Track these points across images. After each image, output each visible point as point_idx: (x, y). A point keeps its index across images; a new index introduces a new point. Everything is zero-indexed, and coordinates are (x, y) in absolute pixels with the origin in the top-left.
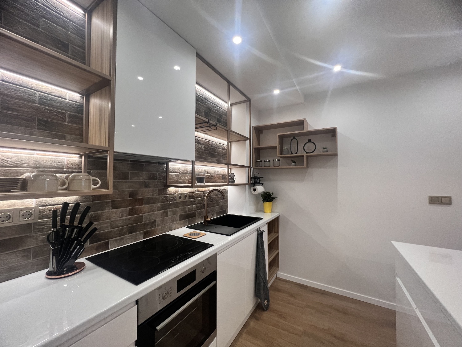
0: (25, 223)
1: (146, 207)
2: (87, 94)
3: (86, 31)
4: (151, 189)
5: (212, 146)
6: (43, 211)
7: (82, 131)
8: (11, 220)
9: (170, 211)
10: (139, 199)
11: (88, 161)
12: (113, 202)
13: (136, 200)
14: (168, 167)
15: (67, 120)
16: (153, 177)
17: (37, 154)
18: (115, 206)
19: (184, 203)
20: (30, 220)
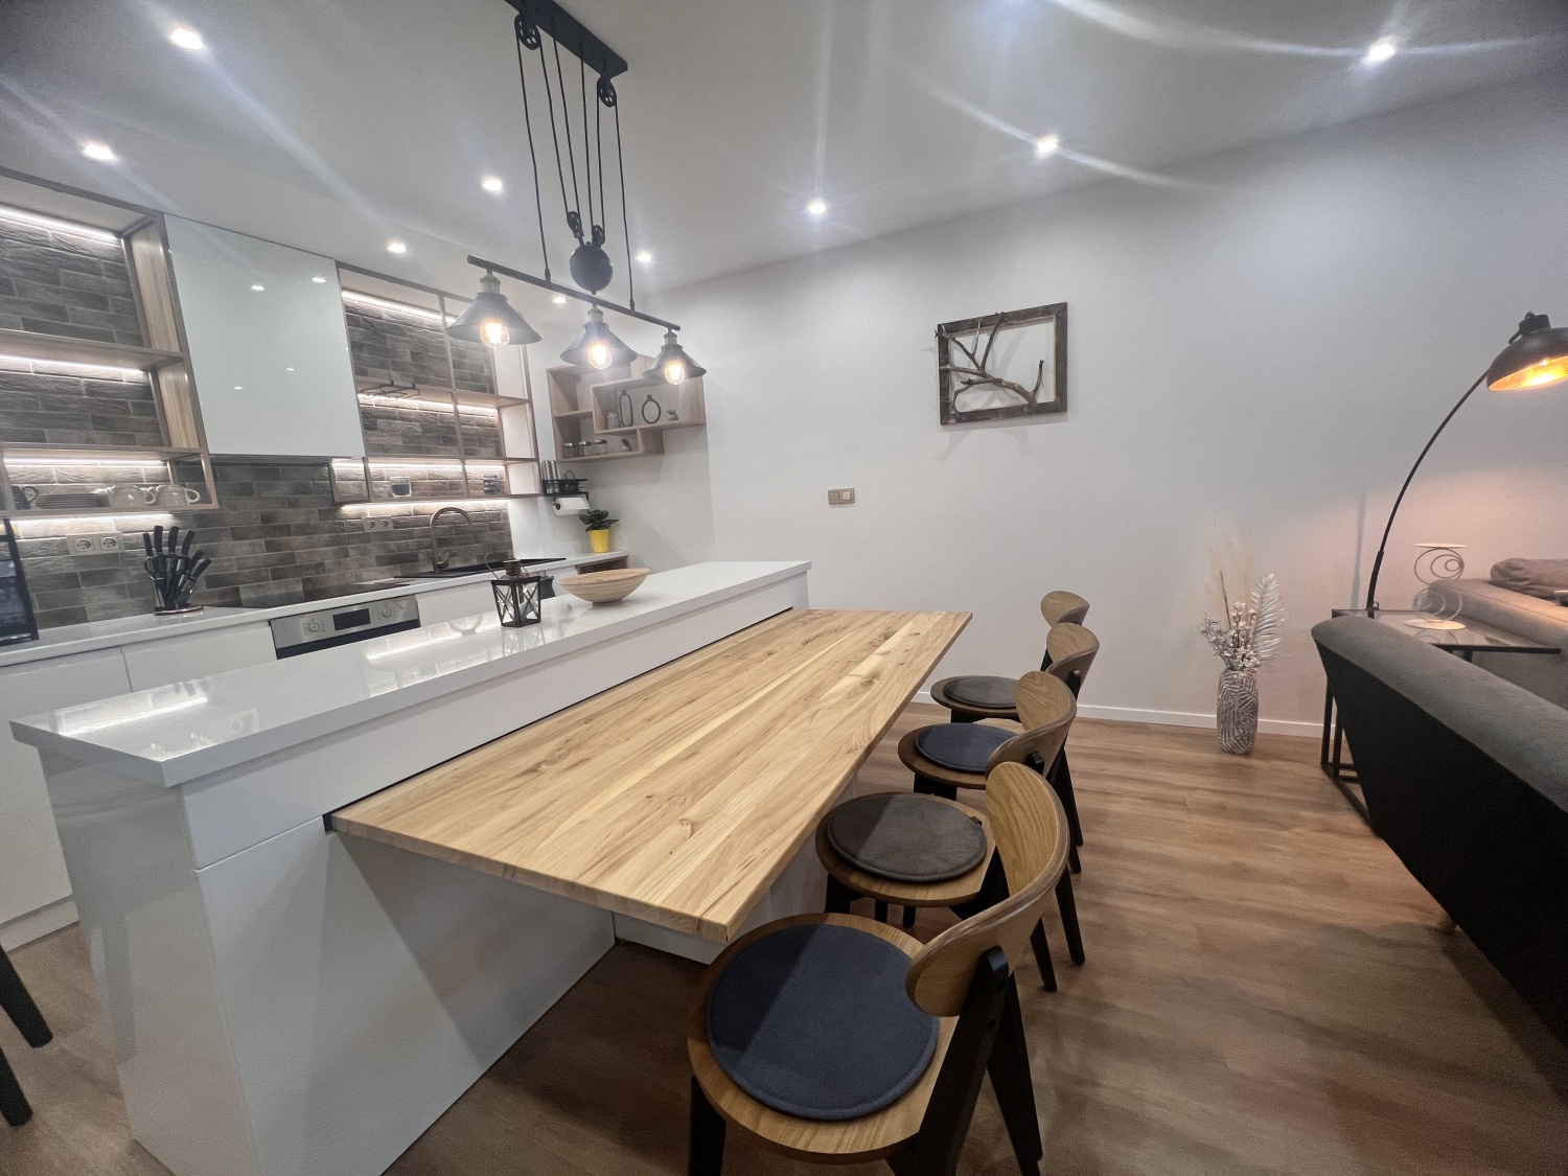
0: (110, 552)
1: (298, 540)
2: (153, 370)
3: (128, 266)
4: (302, 510)
5: (442, 422)
6: (129, 539)
7: (157, 424)
8: (91, 548)
9: (352, 548)
10: (281, 527)
11: (177, 470)
12: (232, 529)
13: (275, 528)
14: (331, 471)
15: (131, 411)
16: (303, 489)
17: (102, 464)
18: (237, 535)
19: (385, 536)
20: (116, 549)
